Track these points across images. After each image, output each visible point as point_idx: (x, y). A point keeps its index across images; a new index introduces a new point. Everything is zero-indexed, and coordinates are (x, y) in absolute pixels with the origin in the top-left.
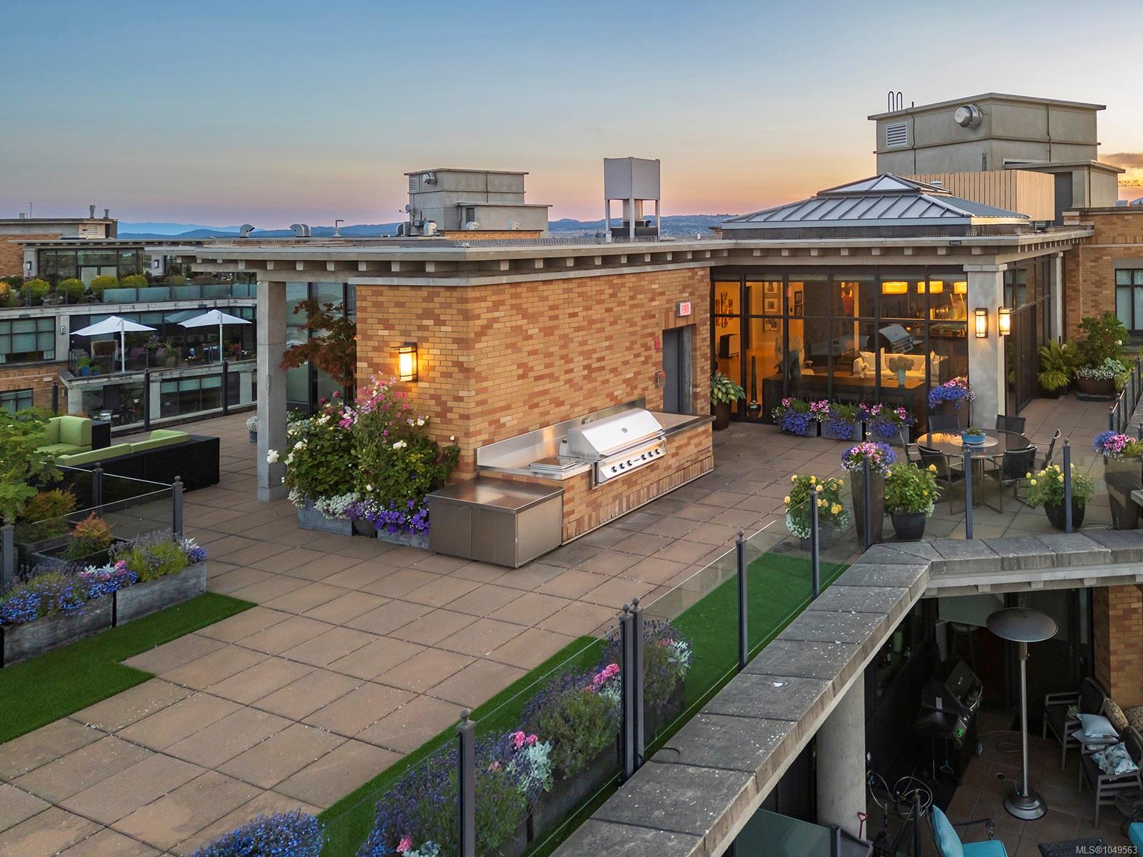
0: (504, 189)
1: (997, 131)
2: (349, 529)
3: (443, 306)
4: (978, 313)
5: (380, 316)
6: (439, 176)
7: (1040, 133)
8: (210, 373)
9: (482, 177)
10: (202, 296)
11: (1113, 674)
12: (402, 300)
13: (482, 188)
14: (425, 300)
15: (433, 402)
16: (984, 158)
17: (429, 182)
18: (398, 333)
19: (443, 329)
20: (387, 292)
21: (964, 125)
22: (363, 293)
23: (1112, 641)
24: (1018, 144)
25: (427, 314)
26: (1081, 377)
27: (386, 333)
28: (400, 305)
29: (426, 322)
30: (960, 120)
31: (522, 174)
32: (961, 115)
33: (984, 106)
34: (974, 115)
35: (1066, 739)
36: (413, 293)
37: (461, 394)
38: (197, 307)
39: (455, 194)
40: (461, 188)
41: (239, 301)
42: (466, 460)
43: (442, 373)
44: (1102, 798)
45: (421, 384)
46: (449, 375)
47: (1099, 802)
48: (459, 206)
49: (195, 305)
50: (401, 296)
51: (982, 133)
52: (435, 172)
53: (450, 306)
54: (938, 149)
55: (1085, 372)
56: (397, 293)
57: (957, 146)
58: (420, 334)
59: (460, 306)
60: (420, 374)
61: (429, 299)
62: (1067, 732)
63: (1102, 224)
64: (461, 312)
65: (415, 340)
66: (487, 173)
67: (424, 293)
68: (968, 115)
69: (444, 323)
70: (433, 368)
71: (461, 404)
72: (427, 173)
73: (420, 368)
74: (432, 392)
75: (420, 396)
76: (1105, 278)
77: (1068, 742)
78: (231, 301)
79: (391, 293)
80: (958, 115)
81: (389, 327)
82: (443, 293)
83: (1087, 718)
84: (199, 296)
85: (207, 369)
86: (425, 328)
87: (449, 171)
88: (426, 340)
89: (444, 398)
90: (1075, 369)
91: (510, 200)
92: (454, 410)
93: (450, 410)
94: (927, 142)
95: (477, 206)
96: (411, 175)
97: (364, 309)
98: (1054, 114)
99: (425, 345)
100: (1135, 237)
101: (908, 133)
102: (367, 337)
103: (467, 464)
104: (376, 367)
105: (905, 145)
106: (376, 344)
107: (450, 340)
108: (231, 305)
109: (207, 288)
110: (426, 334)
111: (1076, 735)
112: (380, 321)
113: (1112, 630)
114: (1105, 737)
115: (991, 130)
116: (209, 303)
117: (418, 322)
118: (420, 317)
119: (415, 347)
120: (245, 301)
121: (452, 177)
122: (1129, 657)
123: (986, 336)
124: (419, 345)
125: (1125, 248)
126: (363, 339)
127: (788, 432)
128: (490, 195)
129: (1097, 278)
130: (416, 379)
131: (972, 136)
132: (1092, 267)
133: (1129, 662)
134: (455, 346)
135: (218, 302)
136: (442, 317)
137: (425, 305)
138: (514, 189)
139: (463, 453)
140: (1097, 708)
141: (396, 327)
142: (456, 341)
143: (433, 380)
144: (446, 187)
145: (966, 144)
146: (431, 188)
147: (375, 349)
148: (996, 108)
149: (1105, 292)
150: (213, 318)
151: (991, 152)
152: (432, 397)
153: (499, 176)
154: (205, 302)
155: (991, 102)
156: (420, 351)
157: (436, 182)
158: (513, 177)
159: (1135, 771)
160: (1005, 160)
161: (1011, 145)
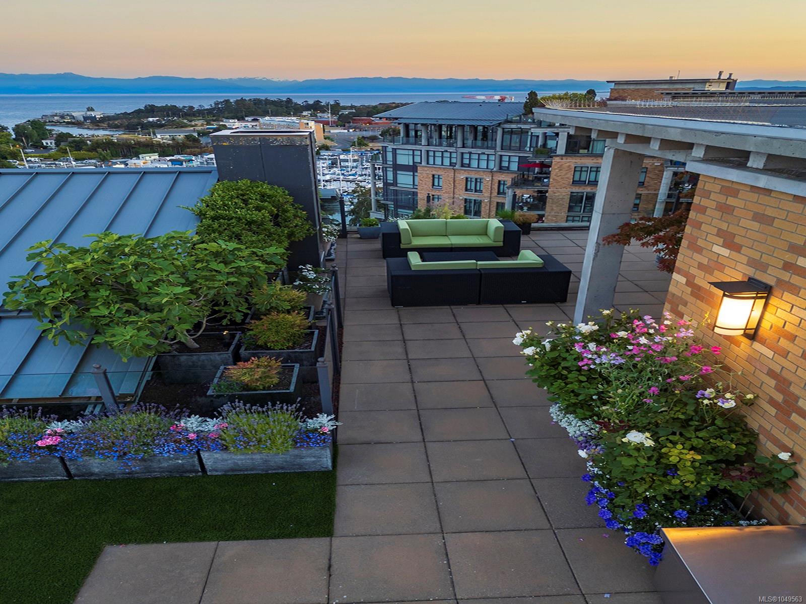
5: (724, 226)
12: (769, 212)
18: (745, 260)
22: (708, 187)
27: (725, 252)
45: (757, 345)
56: (764, 199)
65: (771, 281)
70: (791, 337)
73: (765, 325)
74: (776, 368)
79: (754, 197)
81: (730, 243)
86: (802, 272)
89: (795, 390)
97: (703, 210)
99: (787, 295)
102: (695, 247)
106: (705, 260)
110: (795, 279)
112: (720, 233)
117: (789, 257)
118: (793, 249)
119: (768, 293)
124: (776, 292)
126: (689, 247)
141: (744, 250)
152: (773, 374)
156: (773, 302)
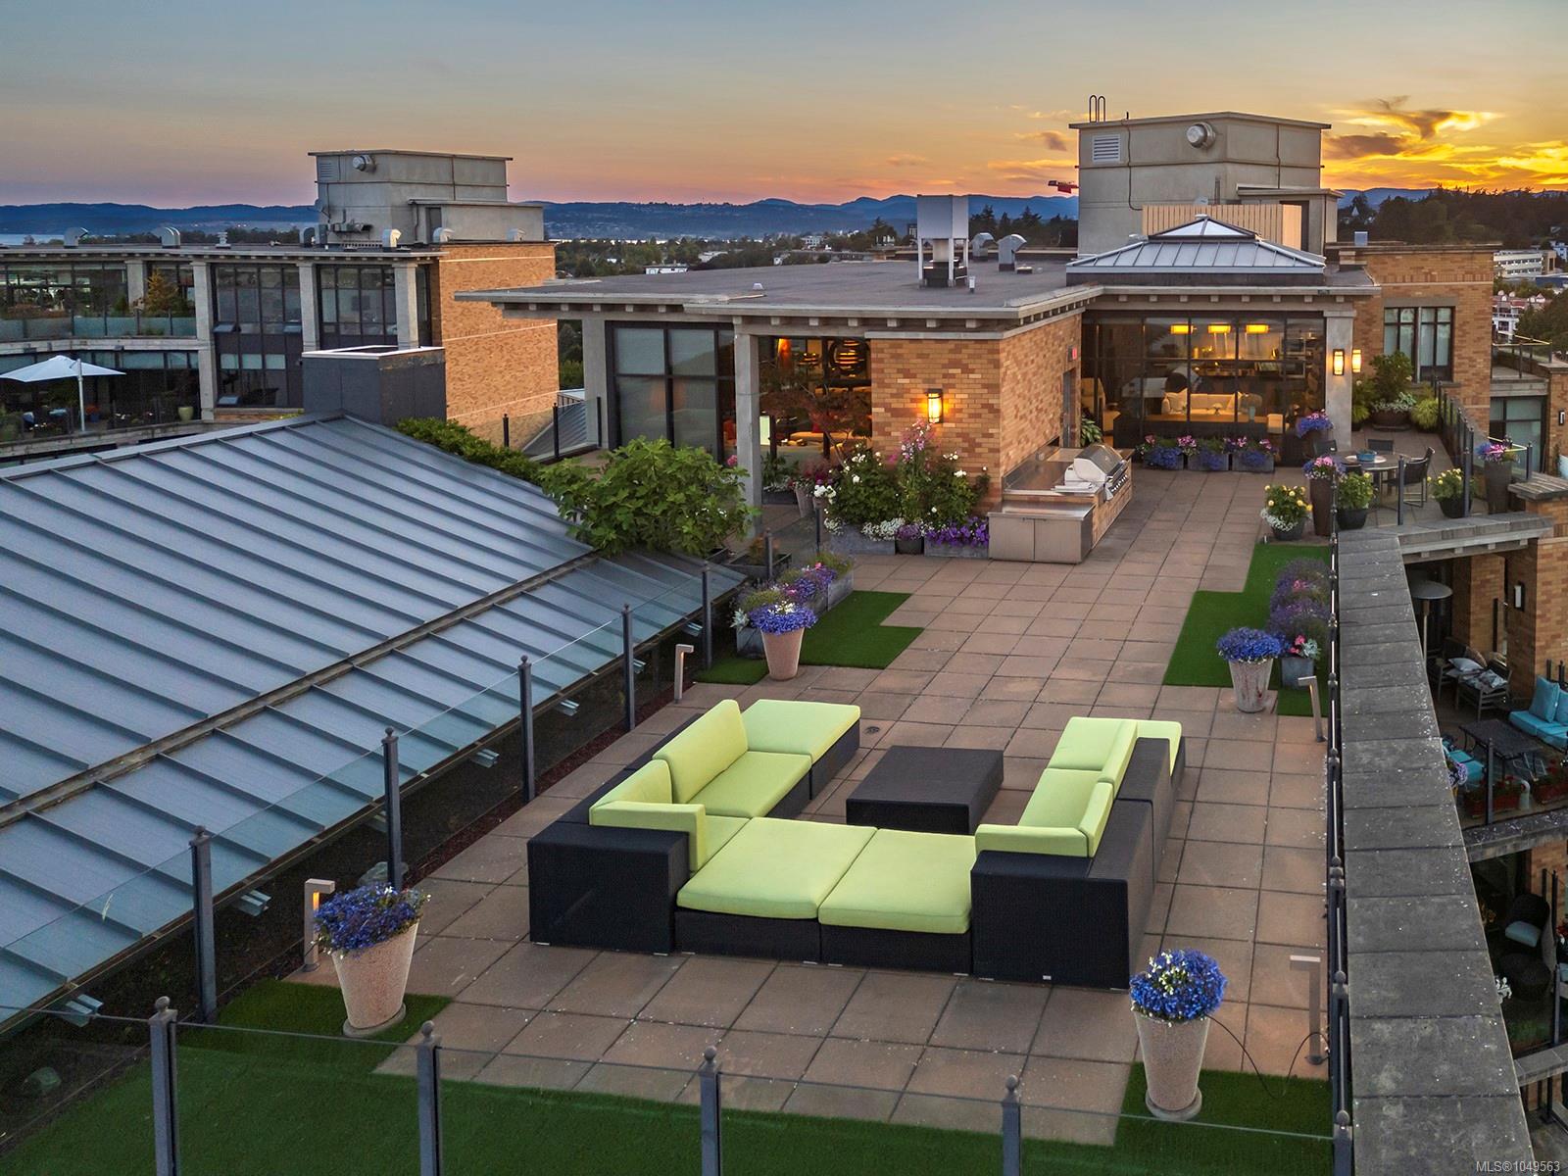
0: (478, 181)
1: (1232, 154)
2: (893, 548)
3: (970, 356)
4: (1337, 353)
5: (900, 366)
6: (379, 160)
7: (1268, 156)
8: (72, 447)
9: (446, 163)
10: (26, 336)
11: (1472, 629)
12: (925, 352)
13: (446, 179)
14: (951, 351)
15: (960, 440)
16: (1218, 183)
17: (363, 168)
18: (920, 381)
19: (971, 376)
20: (906, 344)
21: (1196, 145)
22: (879, 346)
23: (1472, 605)
24: (1250, 168)
25: (954, 364)
26: (1380, 411)
27: (907, 381)
28: (920, 356)
29: (951, 371)
30: (1193, 139)
31: (503, 160)
32: (1195, 134)
33: (1218, 125)
34: (1209, 134)
35: (1441, 677)
36: (939, 346)
37: (990, 431)
38: (21, 351)
39: (407, 187)
40: (416, 179)
41: (89, 342)
42: (996, 486)
43: (970, 414)
44: (1483, 705)
45: (945, 425)
46: (979, 416)
47: (1481, 708)
48: (414, 205)
49: (18, 348)
50: (924, 348)
51: (1215, 154)
52: (372, 154)
53: (980, 357)
54: (1161, 169)
55: (1383, 406)
56: (919, 345)
57: (1183, 167)
58: (946, 381)
59: (990, 356)
60: (945, 415)
61: (957, 350)
62: (1442, 672)
63: (1375, 263)
64: (990, 362)
65: (940, 387)
66: (453, 157)
67: (952, 346)
68: (1201, 134)
69: (972, 371)
70: (960, 411)
71: (991, 440)
72: (360, 154)
73: (946, 411)
74: (960, 431)
75: (945, 435)
76: (1375, 316)
77: (1444, 680)
78: (75, 342)
80: (1191, 134)
81: (907, 374)
82: (972, 345)
83: (1458, 660)
84: (22, 336)
85: (68, 442)
86: (953, 376)
87: (397, 153)
88: (953, 386)
89: (972, 436)
90: (1372, 404)
91: (486, 196)
92: (983, 445)
93: (979, 445)
94: (1147, 159)
95: (443, 205)
96: (320, 156)
97: (881, 361)
98: (1284, 133)
99: (950, 391)
100: (1404, 277)
101: (1121, 146)
102: (882, 385)
103: (998, 490)
104: (896, 413)
105: (1118, 160)
106: (895, 391)
107: (980, 386)
108: (74, 348)
109: (32, 323)
110: (952, 381)
111: (1452, 673)
112: (899, 371)
113: (1473, 596)
114: (1474, 670)
115: (1225, 153)
116: (41, 346)
117: (944, 371)
118: (944, 366)
119: (941, 394)
120: (100, 342)
121: (403, 163)
122: (1483, 616)
123: (1343, 374)
124: (944, 391)
125: (1395, 287)
126: (879, 387)
127: (1157, 467)
128: (457, 188)
129: (1368, 317)
130: (942, 419)
131: (1202, 156)
132: (1363, 305)
133: (1482, 620)
134: (986, 391)
135: (53, 343)
136: (970, 366)
137: (953, 356)
138: (492, 181)
139: (992, 480)
140: (1463, 653)
141: (918, 376)
142: (985, 386)
143: (960, 421)
144: (394, 178)
145: (1197, 166)
146: (366, 177)
147: (893, 396)
148: (1233, 130)
149: (1374, 330)
150: (58, 367)
151: (1226, 176)
152: (958, 435)
153: (471, 162)
154: (34, 345)
155: (1227, 121)
156: (945, 396)
157: (374, 169)
158: (490, 164)
159: (1505, 684)
160: (1238, 185)
161: (1243, 168)
